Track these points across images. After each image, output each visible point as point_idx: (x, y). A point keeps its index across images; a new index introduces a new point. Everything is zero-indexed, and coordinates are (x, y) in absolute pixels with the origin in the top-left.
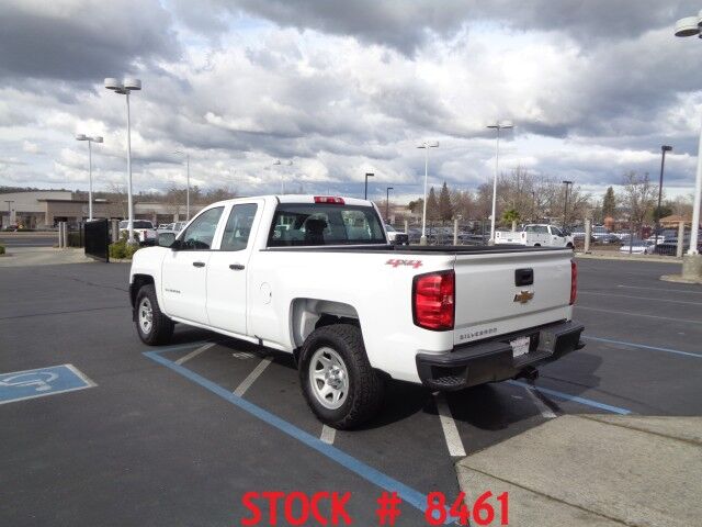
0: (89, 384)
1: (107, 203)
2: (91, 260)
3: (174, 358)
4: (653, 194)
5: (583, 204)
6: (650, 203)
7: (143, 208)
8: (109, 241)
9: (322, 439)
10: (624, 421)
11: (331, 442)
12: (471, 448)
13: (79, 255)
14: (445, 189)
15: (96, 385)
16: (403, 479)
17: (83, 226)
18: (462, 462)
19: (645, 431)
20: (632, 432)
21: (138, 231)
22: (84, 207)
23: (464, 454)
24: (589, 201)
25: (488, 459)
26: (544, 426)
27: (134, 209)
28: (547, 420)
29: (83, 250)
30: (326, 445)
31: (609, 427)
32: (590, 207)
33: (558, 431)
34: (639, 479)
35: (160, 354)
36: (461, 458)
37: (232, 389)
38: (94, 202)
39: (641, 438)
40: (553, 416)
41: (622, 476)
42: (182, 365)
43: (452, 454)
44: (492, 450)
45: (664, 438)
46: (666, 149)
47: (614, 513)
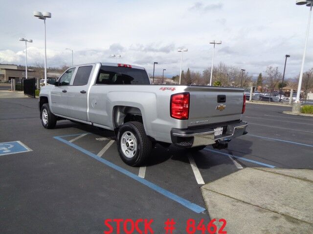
0: (28, 150)
1: (33, 71)
2: (27, 96)
3: (68, 139)
6: (278, 81)
7: (51, 74)
8: (36, 88)
9: (139, 176)
10: (273, 170)
11: (143, 177)
12: (207, 181)
13: (21, 94)
14: (188, 71)
15: (32, 150)
16: (177, 193)
17: (23, 81)
18: (203, 187)
19: (283, 175)
20: (277, 175)
22: (23, 73)
23: (204, 183)
25: (213, 185)
26: (239, 172)
27: (47, 75)
28: (240, 169)
29: (23, 92)
30: (141, 178)
31: (267, 173)
33: (245, 174)
34: (283, 195)
35: (62, 138)
36: (203, 185)
37: (96, 154)
38: (28, 71)
39: (281, 178)
40: (242, 168)
41: (275, 193)
42: (72, 143)
43: (199, 183)
44: (216, 182)
45: (291, 178)
46: (287, 56)
47: (273, 209)
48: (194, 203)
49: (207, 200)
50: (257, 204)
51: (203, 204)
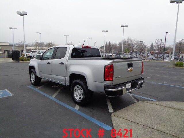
0: (12, 95)
1: (18, 46)
2: (14, 61)
4: (163, 45)
5: (145, 47)
6: (162, 47)
7: (29, 48)
8: (19, 56)
9: (75, 108)
10: (154, 103)
11: (78, 109)
12: (115, 110)
14: (110, 43)
15: (14, 95)
17: (12, 52)
18: (112, 114)
19: (160, 105)
21: (27, 54)
22: (12, 47)
23: (113, 112)
24: (147, 47)
25: (119, 113)
27: (26, 48)
28: (135, 103)
29: (12, 59)
30: (77, 110)
31: (151, 104)
32: (147, 48)
34: (158, 118)
35: (32, 87)
37: (51, 96)
38: (15, 46)
39: (159, 107)
40: (136, 101)
41: (154, 117)
42: (38, 89)
43: (110, 112)
44: (120, 111)
45: (165, 107)
46: (167, 33)
47: (151, 126)
48: (106, 124)
49: (114, 122)
50: (143, 124)
51: (111, 125)
